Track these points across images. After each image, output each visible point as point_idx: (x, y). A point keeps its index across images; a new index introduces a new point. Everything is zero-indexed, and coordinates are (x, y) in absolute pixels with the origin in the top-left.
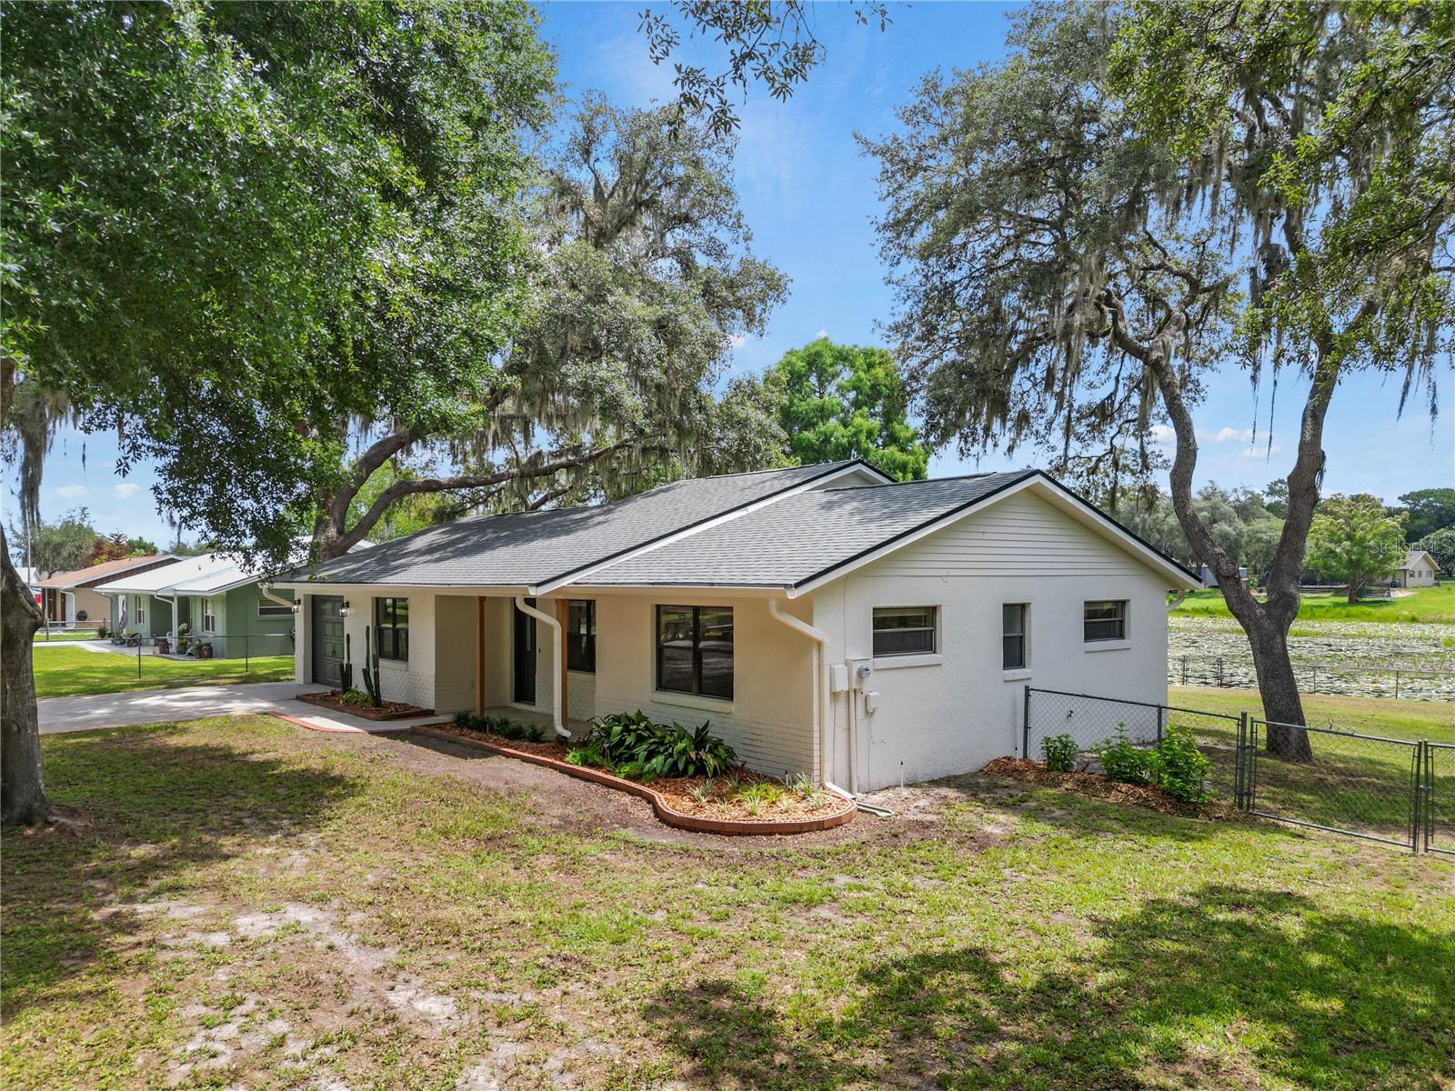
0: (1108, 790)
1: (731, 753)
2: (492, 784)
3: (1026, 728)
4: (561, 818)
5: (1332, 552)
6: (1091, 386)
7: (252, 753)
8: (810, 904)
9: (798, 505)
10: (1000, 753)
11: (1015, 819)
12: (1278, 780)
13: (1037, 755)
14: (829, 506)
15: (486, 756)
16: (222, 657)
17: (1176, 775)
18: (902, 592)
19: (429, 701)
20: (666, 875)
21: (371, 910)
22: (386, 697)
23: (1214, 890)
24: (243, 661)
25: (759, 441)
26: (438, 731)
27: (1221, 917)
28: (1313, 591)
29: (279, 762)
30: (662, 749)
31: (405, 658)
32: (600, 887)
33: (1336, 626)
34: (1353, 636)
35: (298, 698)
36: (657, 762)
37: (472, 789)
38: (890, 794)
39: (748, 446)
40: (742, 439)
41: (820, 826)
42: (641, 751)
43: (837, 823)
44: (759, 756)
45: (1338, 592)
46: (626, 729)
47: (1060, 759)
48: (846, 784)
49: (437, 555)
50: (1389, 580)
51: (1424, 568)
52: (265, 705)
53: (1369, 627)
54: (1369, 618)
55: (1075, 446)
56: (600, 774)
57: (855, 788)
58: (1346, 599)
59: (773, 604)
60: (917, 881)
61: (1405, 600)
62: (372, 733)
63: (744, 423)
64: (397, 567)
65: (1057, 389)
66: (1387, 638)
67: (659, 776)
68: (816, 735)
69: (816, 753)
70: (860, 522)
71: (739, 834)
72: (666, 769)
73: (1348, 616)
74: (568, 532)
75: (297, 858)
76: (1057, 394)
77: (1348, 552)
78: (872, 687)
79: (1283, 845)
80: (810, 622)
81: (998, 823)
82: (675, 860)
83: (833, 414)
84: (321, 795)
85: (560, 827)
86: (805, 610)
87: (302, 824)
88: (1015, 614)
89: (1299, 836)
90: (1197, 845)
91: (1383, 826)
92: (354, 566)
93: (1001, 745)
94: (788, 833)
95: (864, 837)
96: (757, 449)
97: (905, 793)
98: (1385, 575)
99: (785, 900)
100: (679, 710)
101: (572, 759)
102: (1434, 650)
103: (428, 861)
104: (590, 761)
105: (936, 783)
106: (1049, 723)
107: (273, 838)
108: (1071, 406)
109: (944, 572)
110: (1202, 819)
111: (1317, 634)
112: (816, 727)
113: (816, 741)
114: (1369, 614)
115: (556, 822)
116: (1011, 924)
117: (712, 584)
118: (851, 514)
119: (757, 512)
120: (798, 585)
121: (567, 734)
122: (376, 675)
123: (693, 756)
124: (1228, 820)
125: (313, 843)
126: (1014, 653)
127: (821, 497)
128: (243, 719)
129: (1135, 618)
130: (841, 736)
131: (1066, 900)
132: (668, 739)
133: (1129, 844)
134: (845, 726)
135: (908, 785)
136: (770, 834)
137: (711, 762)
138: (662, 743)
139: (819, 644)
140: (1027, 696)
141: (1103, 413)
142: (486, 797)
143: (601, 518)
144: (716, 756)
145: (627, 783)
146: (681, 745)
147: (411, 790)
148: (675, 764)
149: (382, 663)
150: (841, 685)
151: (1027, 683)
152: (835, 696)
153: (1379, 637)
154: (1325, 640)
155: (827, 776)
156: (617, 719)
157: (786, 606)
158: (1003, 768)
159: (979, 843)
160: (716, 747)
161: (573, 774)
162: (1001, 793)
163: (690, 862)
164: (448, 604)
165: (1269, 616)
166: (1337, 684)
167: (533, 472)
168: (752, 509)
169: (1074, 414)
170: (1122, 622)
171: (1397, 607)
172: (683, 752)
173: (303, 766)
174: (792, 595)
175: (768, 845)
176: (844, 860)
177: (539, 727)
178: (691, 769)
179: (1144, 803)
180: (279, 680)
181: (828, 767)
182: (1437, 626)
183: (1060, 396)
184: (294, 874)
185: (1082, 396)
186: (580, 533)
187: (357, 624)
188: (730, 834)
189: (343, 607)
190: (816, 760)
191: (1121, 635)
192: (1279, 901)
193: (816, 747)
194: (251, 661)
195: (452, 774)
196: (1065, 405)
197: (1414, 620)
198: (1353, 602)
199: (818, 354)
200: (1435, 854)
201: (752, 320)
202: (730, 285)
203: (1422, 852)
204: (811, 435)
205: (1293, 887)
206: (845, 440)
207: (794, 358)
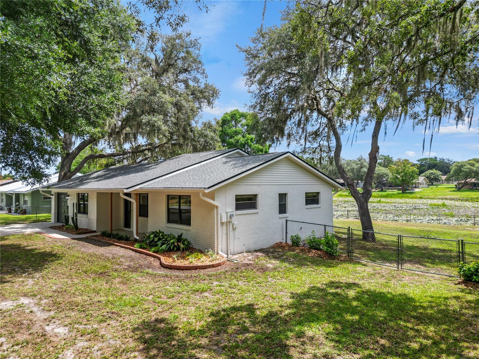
0: (309, 252)
1: (189, 243)
2: (108, 255)
3: (286, 233)
4: (128, 266)
5: (397, 177)
6: (313, 125)
7: (28, 246)
8: (203, 291)
9: (217, 162)
10: (278, 241)
11: (278, 262)
12: (363, 248)
13: (289, 242)
14: (225, 163)
15: (108, 246)
16: (30, 214)
17: (329, 247)
18: (245, 190)
19: (95, 229)
20: (157, 284)
21: (51, 299)
22: (80, 226)
23: (332, 283)
24: (35, 215)
25: (211, 142)
26: (95, 238)
27: (331, 291)
28: (391, 189)
29: (36, 249)
30: (166, 242)
31: (87, 213)
32: (133, 288)
33: (398, 200)
34: (402, 203)
35: (50, 227)
36: (164, 247)
37: (99, 257)
38: (240, 255)
39: (207, 143)
40: (206, 141)
41: (213, 266)
42: (159, 243)
43: (219, 265)
44: (198, 244)
45: (399, 190)
46: (155, 236)
47: (296, 242)
48: (226, 252)
49: (99, 179)
50: (414, 186)
51: (424, 182)
52: (38, 230)
53: (408, 200)
54: (408, 197)
55: (308, 145)
56: (145, 251)
57: (229, 253)
58: (401, 192)
59: (201, 194)
60: (240, 283)
61: (419, 192)
62: (72, 239)
63: (206, 136)
64: (85, 183)
65: (302, 126)
66: (413, 204)
67: (165, 251)
68: (216, 236)
69: (216, 242)
70: (233, 168)
71: (186, 270)
72: (167, 249)
73: (402, 197)
74: (142, 171)
75: (31, 282)
76: (302, 128)
77: (402, 177)
78: (235, 220)
79: (359, 268)
80: (214, 200)
81: (272, 263)
82: (162, 279)
83: (239, 133)
84: (46, 260)
85: (127, 269)
86: (212, 196)
87: (36, 270)
88: (283, 197)
89: (365, 265)
90: (332, 269)
91: (391, 261)
92: (72, 183)
93: (278, 238)
94: (202, 269)
95: (227, 269)
96: (211, 144)
97: (245, 254)
98: (413, 184)
99: (194, 291)
100: (174, 230)
101: (136, 247)
102: (426, 207)
103: (76, 281)
104: (143, 247)
105: (256, 251)
106: (294, 231)
107: (24, 275)
108: (306, 132)
109: (259, 184)
110: (336, 260)
111: (392, 203)
112: (216, 234)
113: (216, 238)
114: (408, 196)
115: (126, 267)
116: (265, 295)
117: (183, 188)
118: (231, 165)
119: (204, 165)
120: (208, 188)
121: (138, 238)
122: (76, 219)
123: (176, 244)
124: (344, 261)
125: (38, 277)
126: (283, 209)
127: (224, 160)
128: (28, 235)
129: (322, 198)
130: (224, 237)
131: (285, 288)
132: (168, 239)
133: (311, 269)
134: (226, 233)
135: (247, 252)
136: (196, 269)
137: (182, 246)
138: (166, 240)
139: (217, 207)
140: (286, 223)
141: (316, 134)
142: (104, 259)
143: (154, 167)
144: (184, 244)
145: (153, 254)
146: (172, 241)
147: (78, 258)
148: (170, 247)
149: (78, 215)
150: (224, 220)
151: (287, 219)
152: (222, 224)
153: (410, 203)
154: (394, 204)
155: (219, 250)
156: (153, 233)
157: (205, 195)
158: (279, 246)
159: (264, 270)
160: (184, 241)
161: (136, 251)
162: (276, 254)
163: (166, 279)
164: (101, 195)
165: (363, 197)
166: (396, 218)
167: (137, 151)
168: (202, 163)
169: (307, 135)
170: (318, 199)
171: (416, 194)
172: (173, 243)
173: (43, 251)
174: (207, 191)
175: (194, 273)
176: (218, 277)
177: (128, 236)
178: (175, 249)
179: (320, 256)
180: (46, 222)
181: (220, 247)
182: (428, 200)
183: (303, 128)
184: (28, 287)
185: (310, 129)
186: (147, 172)
187: (71, 202)
188: (182, 270)
189: (67, 196)
190: (216, 245)
191: (318, 203)
192: (349, 286)
193: (216, 240)
194: (38, 215)
195: (95, 252)
196: (305, 131)
197: (421, 198)
198: (403, 193)
199: (235, 114)
200: (404, 270)
201: (209, 103)
202: (201, 92)
203: (400, 269)
204: (232, 140)
205: (357, 281)
206: (244, 142)
207: (227, 116)
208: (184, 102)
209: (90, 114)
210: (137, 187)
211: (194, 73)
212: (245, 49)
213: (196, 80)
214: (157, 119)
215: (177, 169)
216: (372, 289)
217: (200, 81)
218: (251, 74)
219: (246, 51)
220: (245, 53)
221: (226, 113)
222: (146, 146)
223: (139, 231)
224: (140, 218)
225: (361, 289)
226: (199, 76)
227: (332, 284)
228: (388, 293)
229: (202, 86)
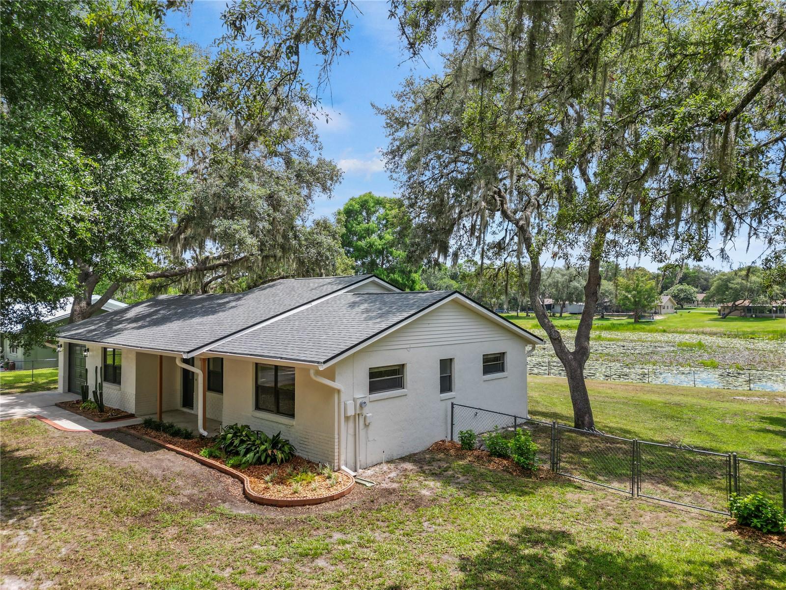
0: (490, 461)
1: (291, 448)
2: (155, 472)
3: (452, 424)
4: (190, 497)
5: (627, 297)
6: (494, 233)
7: (18, 450)
8: (316, 556)
9: (338, 302)
10: (438, 439)
11: (438, 484)
12: (575, 449)
13: (456, 439)
14: (353, 305)
15: (156, 449)
16: (21, 369)
17: (521, 455)
18: (384, 359)
19: (131, 408)
20: (239, 539)
21: (57, 579)
22: (107, 403)
23: (527, 531)
24: (30, 372)
25: (328, 254)
26: (132, 431)
27: (527, 552)
28: (618, 316)
29: (32, 457)
30: (253, 448)
31: (119, 383)
32: (198, 552)
33: (628, 335)
34: (635, 341)
35: (56, 405)
36: (250, 456)
37: (140, 477)
38: (377, 469)
39: (322, 256)
40: (319, 253)
41: (332, 499)
42: (242, 449)
43: (342, 495)
44: (307, 450)
45: (630, 317)
46: (235, 435)
47: (467, 443)
48: (353, 465)
49: (140, 324)
50: (653, 311)
51: (670, 304)
52: (35, 410)
53: (643, 335)
54: (643, 330)
55: (487, 262)
56: (218, 464)
57: (358, 467)
58: (633, 320)
59: (312, 372)
60: (377, 534)
61: (661, 321)
62: (94, 432)
63: (320, 244)
64: (116, 331)
65: (477, 234)
66: (651, 342)
67: (251, 464)
68: (336, 440)
69: (336, 450)
70: (366, 319)
71: (287, 506)
72: (254, 460)
73: (634, 329)
74: (214, 312)
75: (22, 537)
76: (477, 237)
77: (634, 296)
78: (368, 412)
79: (571, 495)
80: (333, 379)
81: (430, 488)
82: (245, 528)
83: (373, 232)
84: (50, 485)
85: (187, 504)
86: (330, 374)
87: (32, 510)
88: (446, 365)
89: (580, 488)
90: (527, 498)
91: (620, 478)
92: (93, 327)
93: (439, 434)
94: (313, 505)
95: (355, 504)
96: (327, 258)
97: (385, 467)
98: (651, 308)
99: (301, 555)
100: (267, 422)
101: (203, 454)
102: (672, 349)
103: (102, 535)
104: (214, 454)
105: (403, 459)
106: (465, 423)
107: (11, 522)
108: (484, 243)
109: (408, 346)
110: (533, 479)
111: (618, 340)
112: (336, 436)
113: (336, 444)
114: (644, 328)
115: (186, 500)
116: (419, 564)
117: (281, 358)
118: (363, 313)
119: (316, 306)
120: (325, 362)
121: (205, 434)
122: (101, 394)
123: (270, 452)
124: (546, 479)
125: (35, 524)
126: (446, 384)
127: (351, 298)
128: (19, 422)
129: (509, 361)
130: (351, 439)
131: (451, 545)
132: (258, 442)
133: (493, 499)
134: (353, 434)
135: (388, 462)
136: (304, 505)
137: (280, 455)
138: (254, 445)
139: (339, 391)
140: (452, 407)
141: (500, 247)
142: (149, 482)
143: (233, 304)
144: (283, 452)
145: (231, 470)
146: (263, 447)
147: (105, 478)
148: (260, 458)
149: (105, 385)
150: (351, 412)
151: (453, 401)
152: (347, 418)
153: (647, 342)
154: (622, 343)
155: (342, 462)
156: (231, 427)
157: (318, 373)
158: (439, 447)
159: (416, 503)
160: (283, 446)
161: (203, 463)
162: (435, 465)
163: (254, 527)
164: (143, 357)
165: (575, 359)
168: (314, 303)
169: (486, 247)
170: (503, 363)
171: (657, 325)
172: (265, 450)
173: (45, 461)
174: (322, 368)
175: (301, 514)
176: (341, 522)
177: (189, 430)
178: (269, 460)
179: (506, 470)
180: (49, 389)
181: (343, 458)
182: (675, 335)
183: (479, 238)
184: (17, 550)
185: (489, 238)
186: (221, 314)
187: (93, 362)
188: (281, 507)
189: (85, 351)
190: (336, 454)
191: (502, 370)
192: (559, 537)
193: (336, 447)
194: (36, 372)
195: (132, 464)
196: (482, 242)
197: (664, 331)
198: (636, 322)
199: (366, 201)
200: (643, 498)
201: (325, 189)
202: (312, 172)
203: (636, 496)
204: (362, 243)
205: (566, 528)
206: (380, 247)
207: (354, 203)
208: (283, 194)
209: (126, 241)
210: (205, 350)
211: (300, 141)
212: (386, 110)
213: (304, 153)
214: (240, 226)
215: (272, 314)
216: (593, 544)
217: (311, 155)
218: (394, 153)
219: (386, 113)
220: (384, 117)
221: (352, 199)
222: (219, 258)
223: (208, 416)
224: (209, 394)
225: (575, 547)
226: (308, 146)
227: (529, 535)
228: (620, 554)
229: (314, 162)
